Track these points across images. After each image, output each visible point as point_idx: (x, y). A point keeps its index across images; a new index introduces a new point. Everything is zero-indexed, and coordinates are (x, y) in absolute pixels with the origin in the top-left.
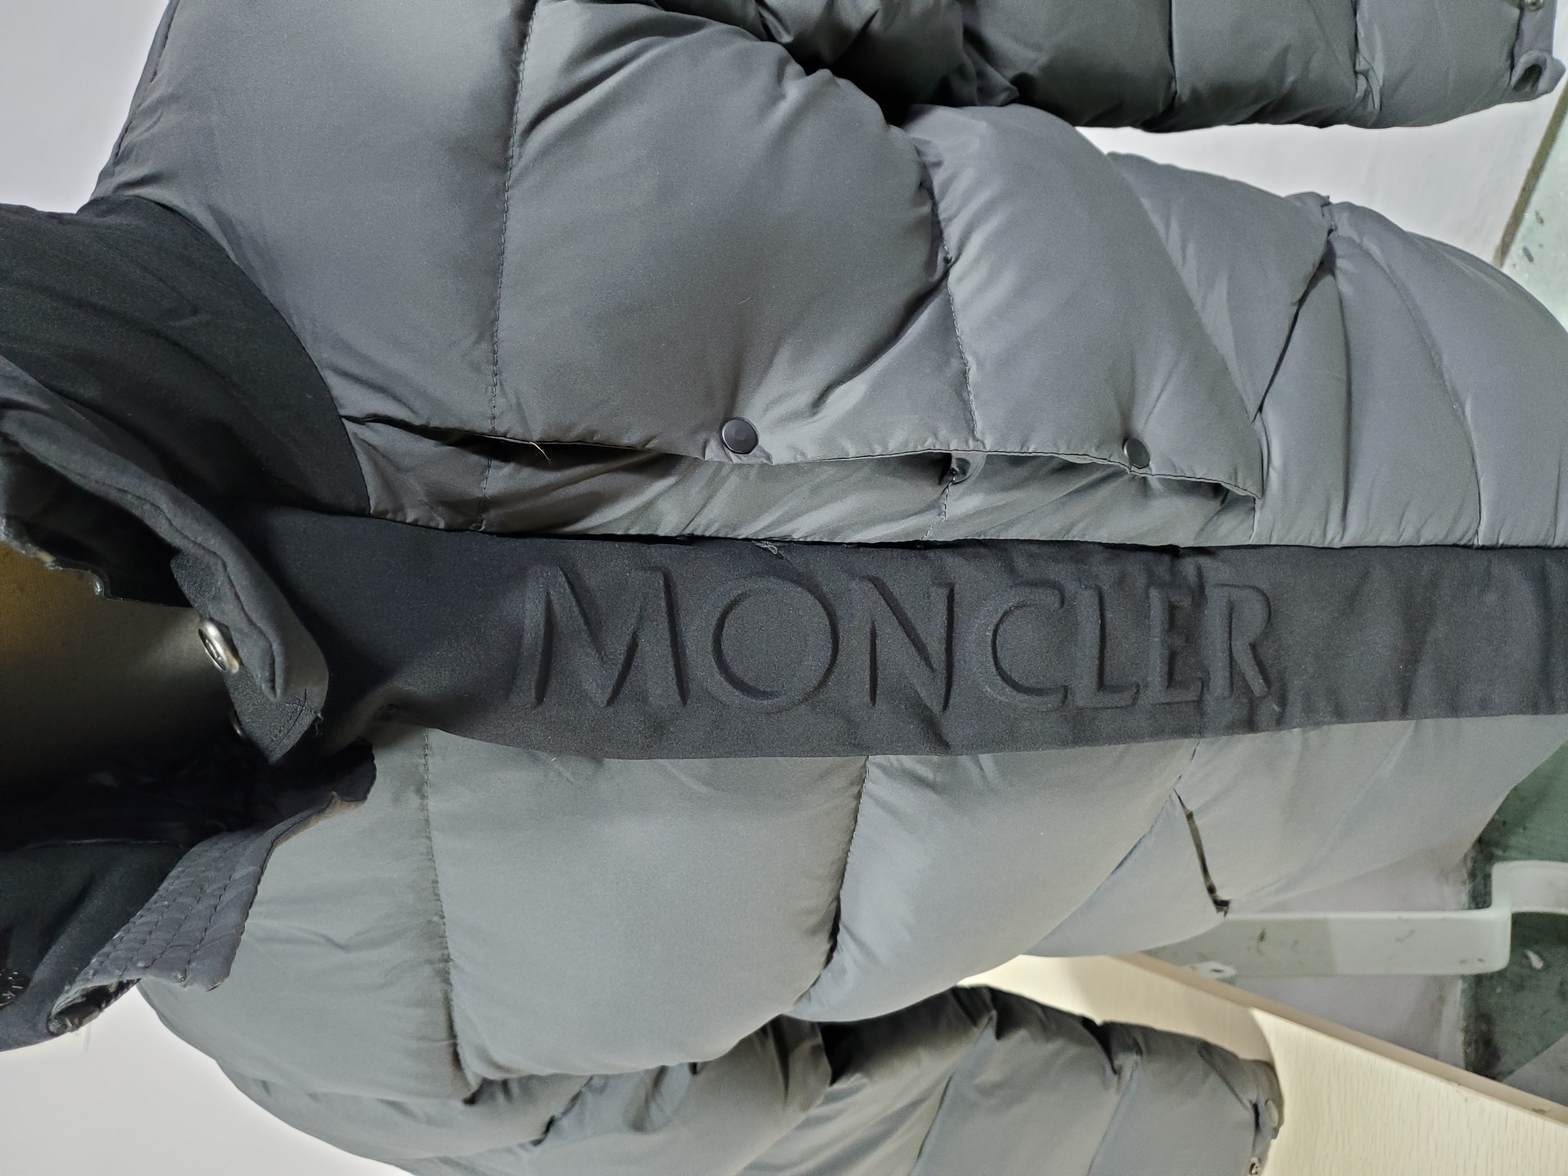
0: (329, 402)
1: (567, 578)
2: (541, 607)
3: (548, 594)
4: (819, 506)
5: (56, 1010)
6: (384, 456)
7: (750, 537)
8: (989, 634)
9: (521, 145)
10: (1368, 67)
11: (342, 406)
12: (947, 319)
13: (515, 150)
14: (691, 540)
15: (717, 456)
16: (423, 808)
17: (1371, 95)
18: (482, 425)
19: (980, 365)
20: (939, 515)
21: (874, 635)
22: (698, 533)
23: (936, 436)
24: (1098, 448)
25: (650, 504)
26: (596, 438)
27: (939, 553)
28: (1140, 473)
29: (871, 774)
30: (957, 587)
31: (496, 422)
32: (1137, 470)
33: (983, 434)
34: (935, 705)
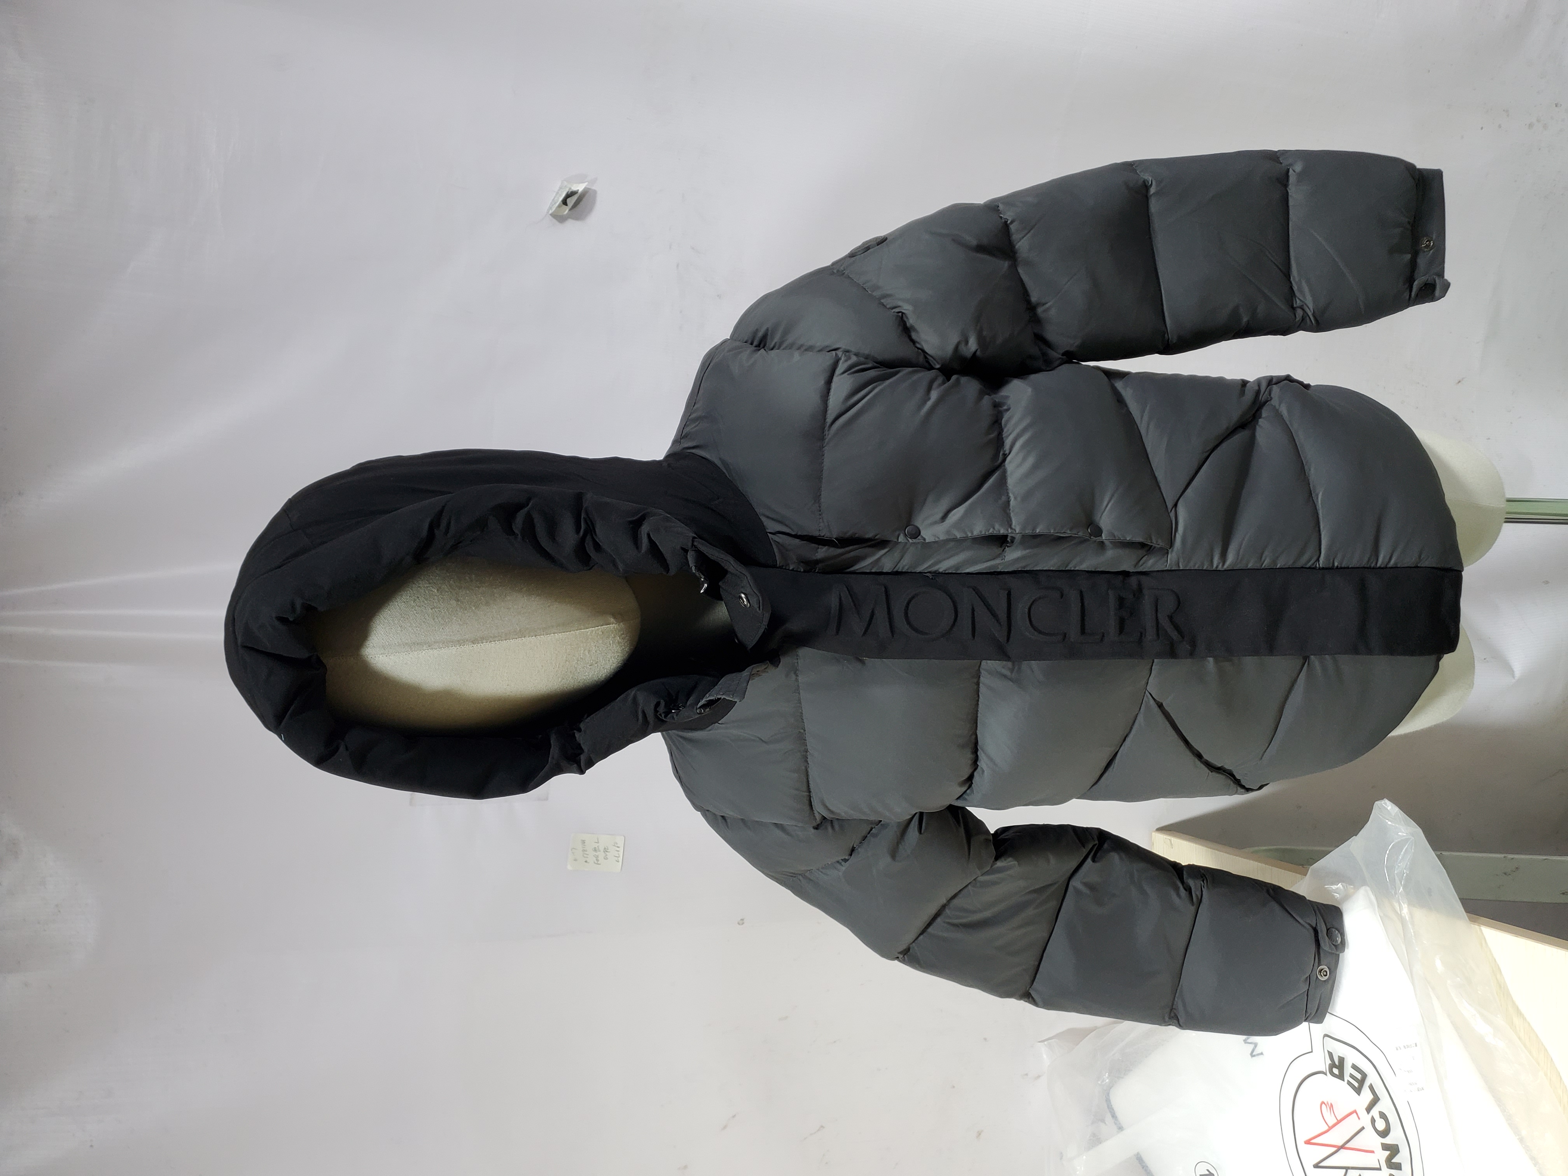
0: (763, 528)
1: (848, 589)
2: (838, 600)
3: (840, 595)
4: (948, 558)
5: (698, 707)
6: (782, 545)
7: (922, 571)
8: (1027, 610)
9: (828, 430)
10: (1302, 304)
11: (767, 529)
12: (1003, 480)
13: (826, 433)
14: (897, 573)
15: (903, 540)
16: (797, 680)
17: (1308, 318)
18: (816, 534)
19: (1015, 498)
20: (1002, 560)
21: (973, 610)
22: (900, 570)
23: (994, 528)
24: (1070, 530)
25: (879, 559)
26: (857, 536)
27: (1006, 576)
28: (1098, 539)
29: (983, 674)
30: (1012, 591)
31: (821, 532)
32: (1094, 538)
33: (1015, 526)
34: (1002, 639)
